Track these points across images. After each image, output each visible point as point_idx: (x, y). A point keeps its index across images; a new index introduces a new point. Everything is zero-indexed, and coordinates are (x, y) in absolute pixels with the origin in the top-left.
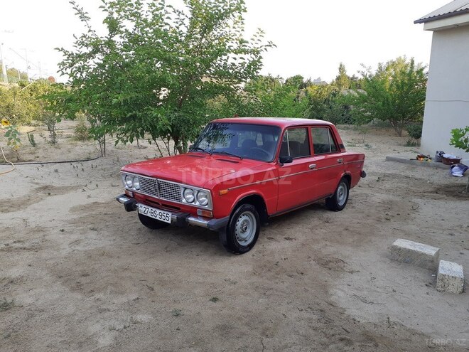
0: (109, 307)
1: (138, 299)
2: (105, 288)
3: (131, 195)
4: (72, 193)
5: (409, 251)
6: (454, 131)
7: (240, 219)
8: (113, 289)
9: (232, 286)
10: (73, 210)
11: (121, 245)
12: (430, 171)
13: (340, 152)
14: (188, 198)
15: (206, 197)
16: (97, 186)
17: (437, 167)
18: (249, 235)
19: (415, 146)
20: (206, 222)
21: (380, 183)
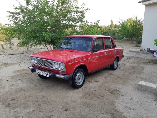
0: (20, 115)
1: (33, 110)
2: (20, 105)
3: (34, 66)
4: (14, 66)
5: (145, 86)
6: (155, 40)
7: (77, 75)
8: (24, 106)
9: (74, 104)
10: (14, 72)
11: (30, 86)
12: (145, 55)
13: (115, 48)
14: (55, 67)
15: (63, 66)
16: (24, 63)
17: (148, 54)
18: (81, 81)
19: (138, 47)
20: (63, 77)
21: (128, 59)
